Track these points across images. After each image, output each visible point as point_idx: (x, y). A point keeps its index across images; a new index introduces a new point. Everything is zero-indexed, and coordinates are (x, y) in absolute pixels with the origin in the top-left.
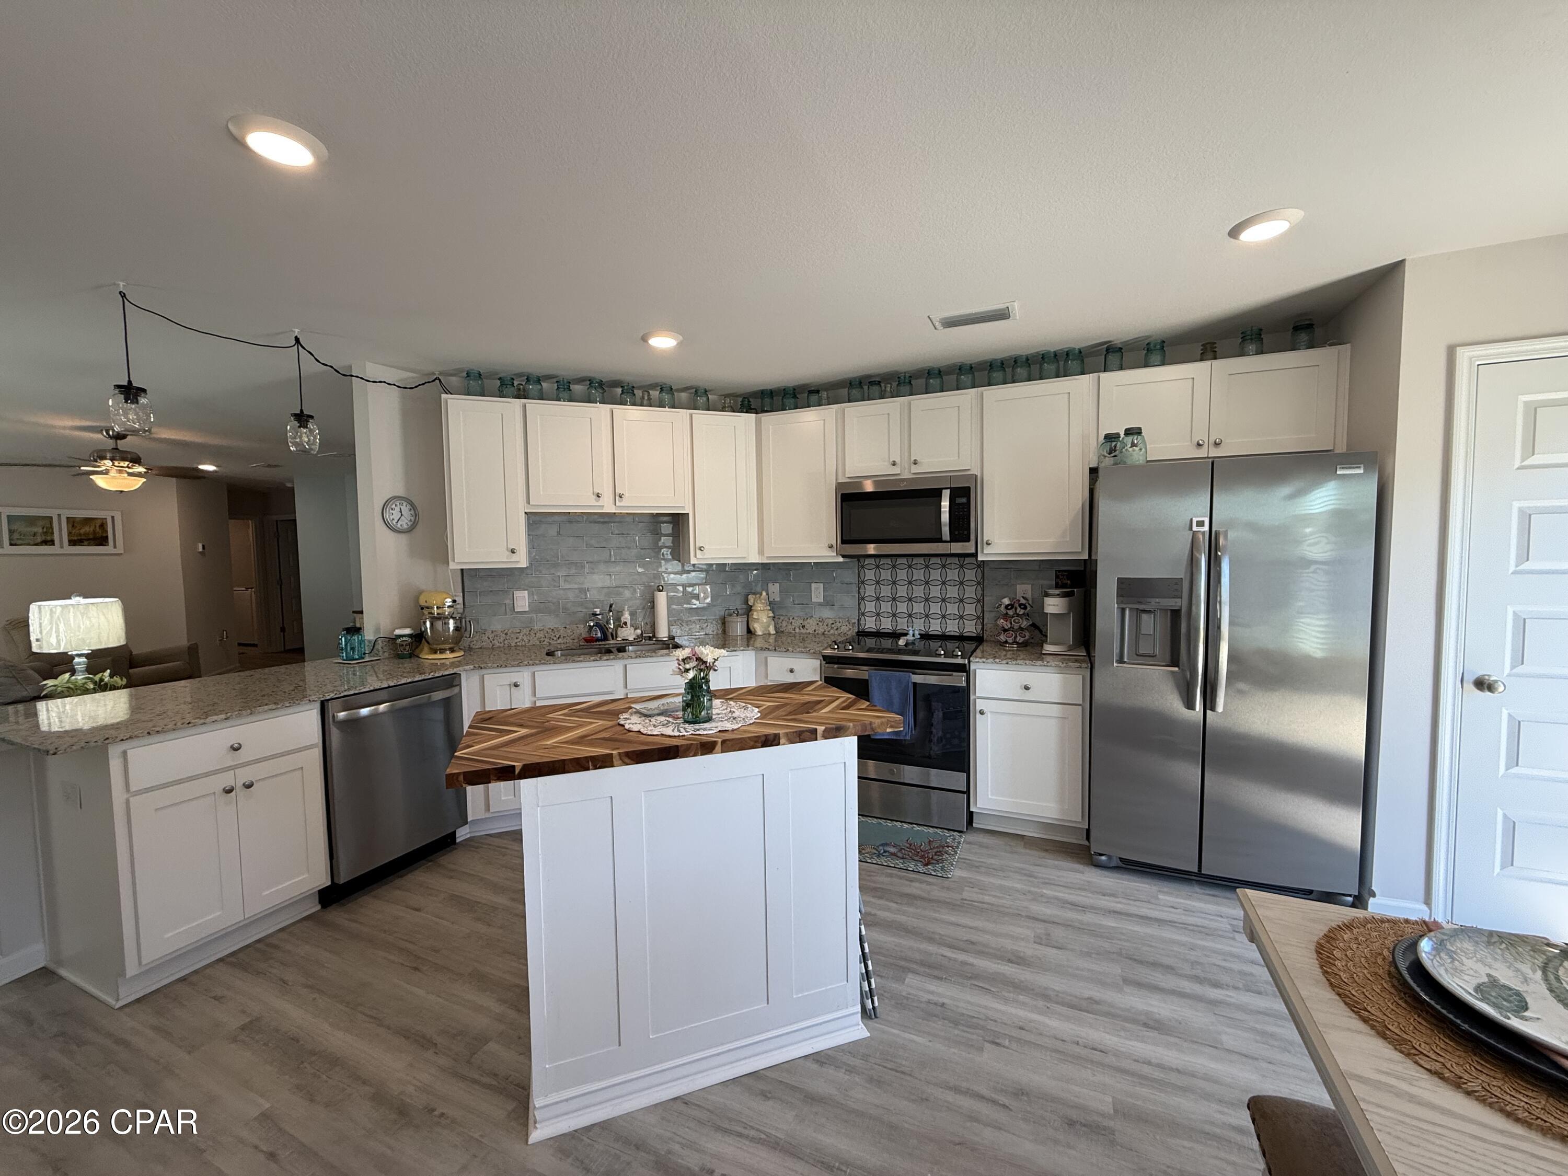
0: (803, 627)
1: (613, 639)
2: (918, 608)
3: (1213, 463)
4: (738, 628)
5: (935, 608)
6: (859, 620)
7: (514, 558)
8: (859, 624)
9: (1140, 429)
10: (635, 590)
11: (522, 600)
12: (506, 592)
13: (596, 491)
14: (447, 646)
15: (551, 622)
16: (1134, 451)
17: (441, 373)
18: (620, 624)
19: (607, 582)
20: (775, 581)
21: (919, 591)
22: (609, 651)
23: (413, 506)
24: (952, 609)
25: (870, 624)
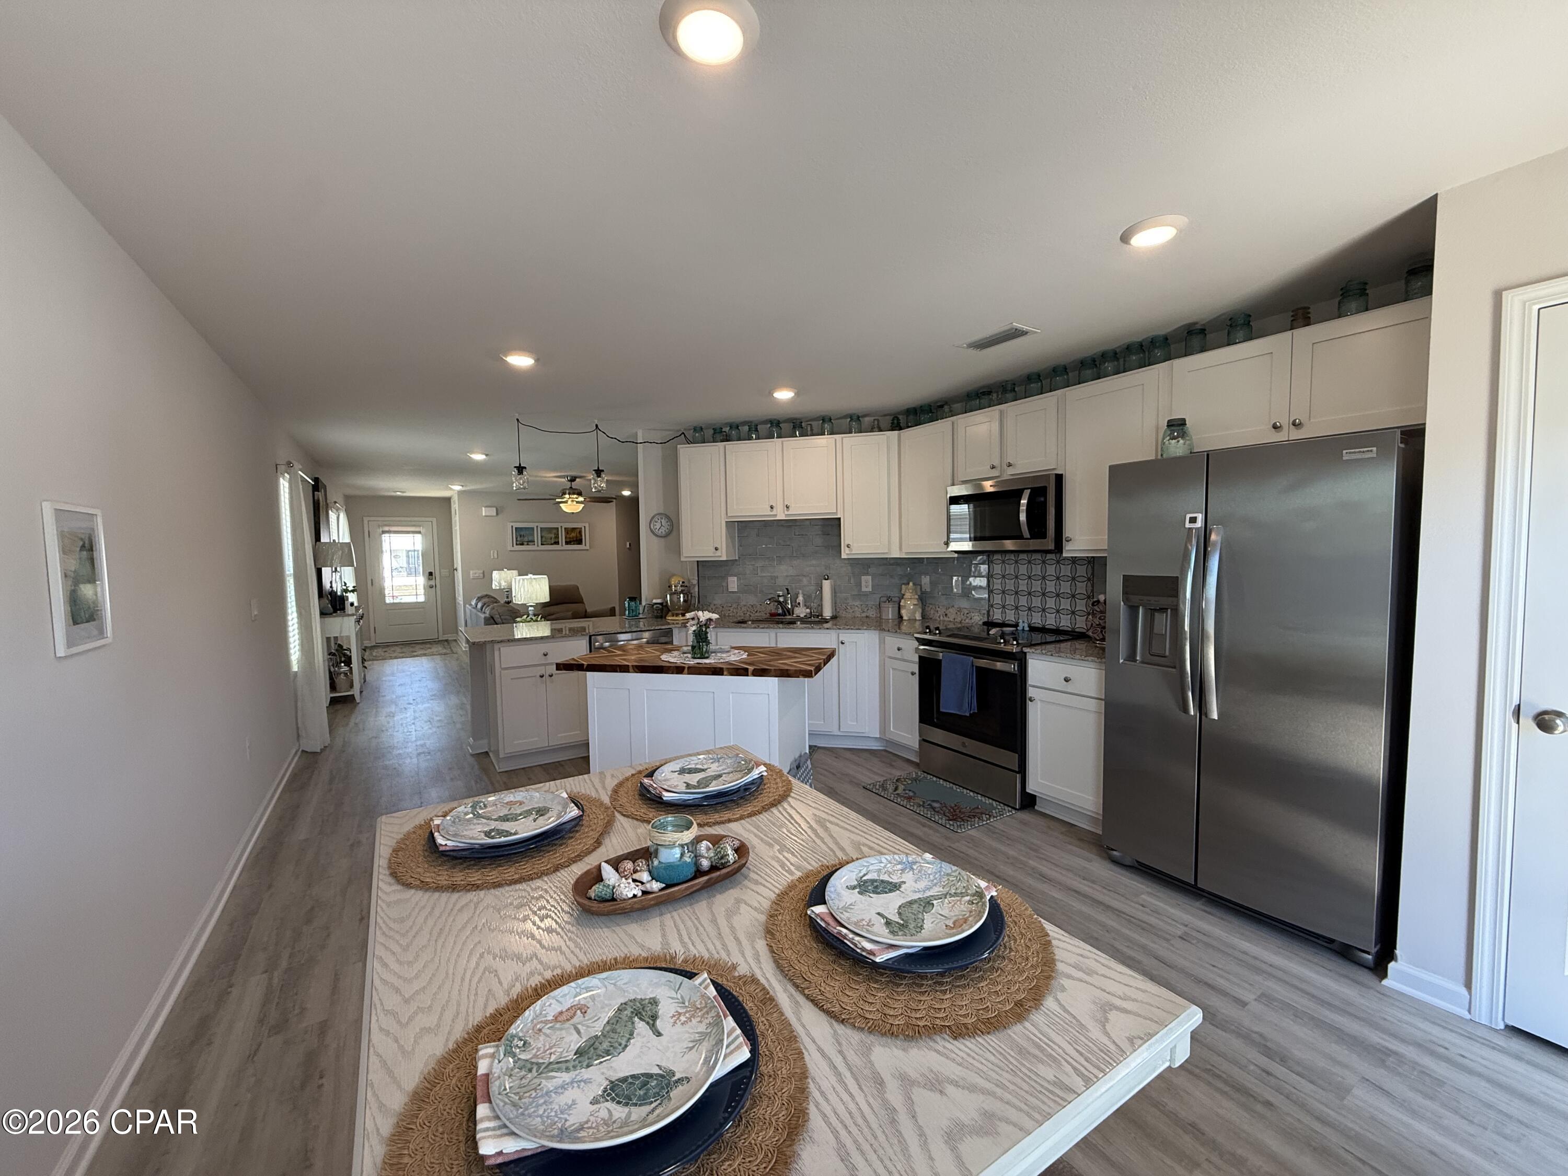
0: (946, 615)
1: (790, 615)
2: (1037, 602)
3: (1208, 455)
4: (889, 613)
5: (1051, 603)
6: (988, 612)
7: (718, 553)
8: (988, 615)
9: (1184, 420)
10: (810, 578)
11: (733, 584)
12: (724, 578)
13: (786, 503)
14: (680, 612)
15: (751, 600)
16: (1170, 444)
17: (685, 429)
18: (796, 604)
19: (792, 572)
20: (926, 574)
21: (1037, 586)
22: (782, 623)
23: (667, 517)
24: (1065, 604)
25: (997, 616)
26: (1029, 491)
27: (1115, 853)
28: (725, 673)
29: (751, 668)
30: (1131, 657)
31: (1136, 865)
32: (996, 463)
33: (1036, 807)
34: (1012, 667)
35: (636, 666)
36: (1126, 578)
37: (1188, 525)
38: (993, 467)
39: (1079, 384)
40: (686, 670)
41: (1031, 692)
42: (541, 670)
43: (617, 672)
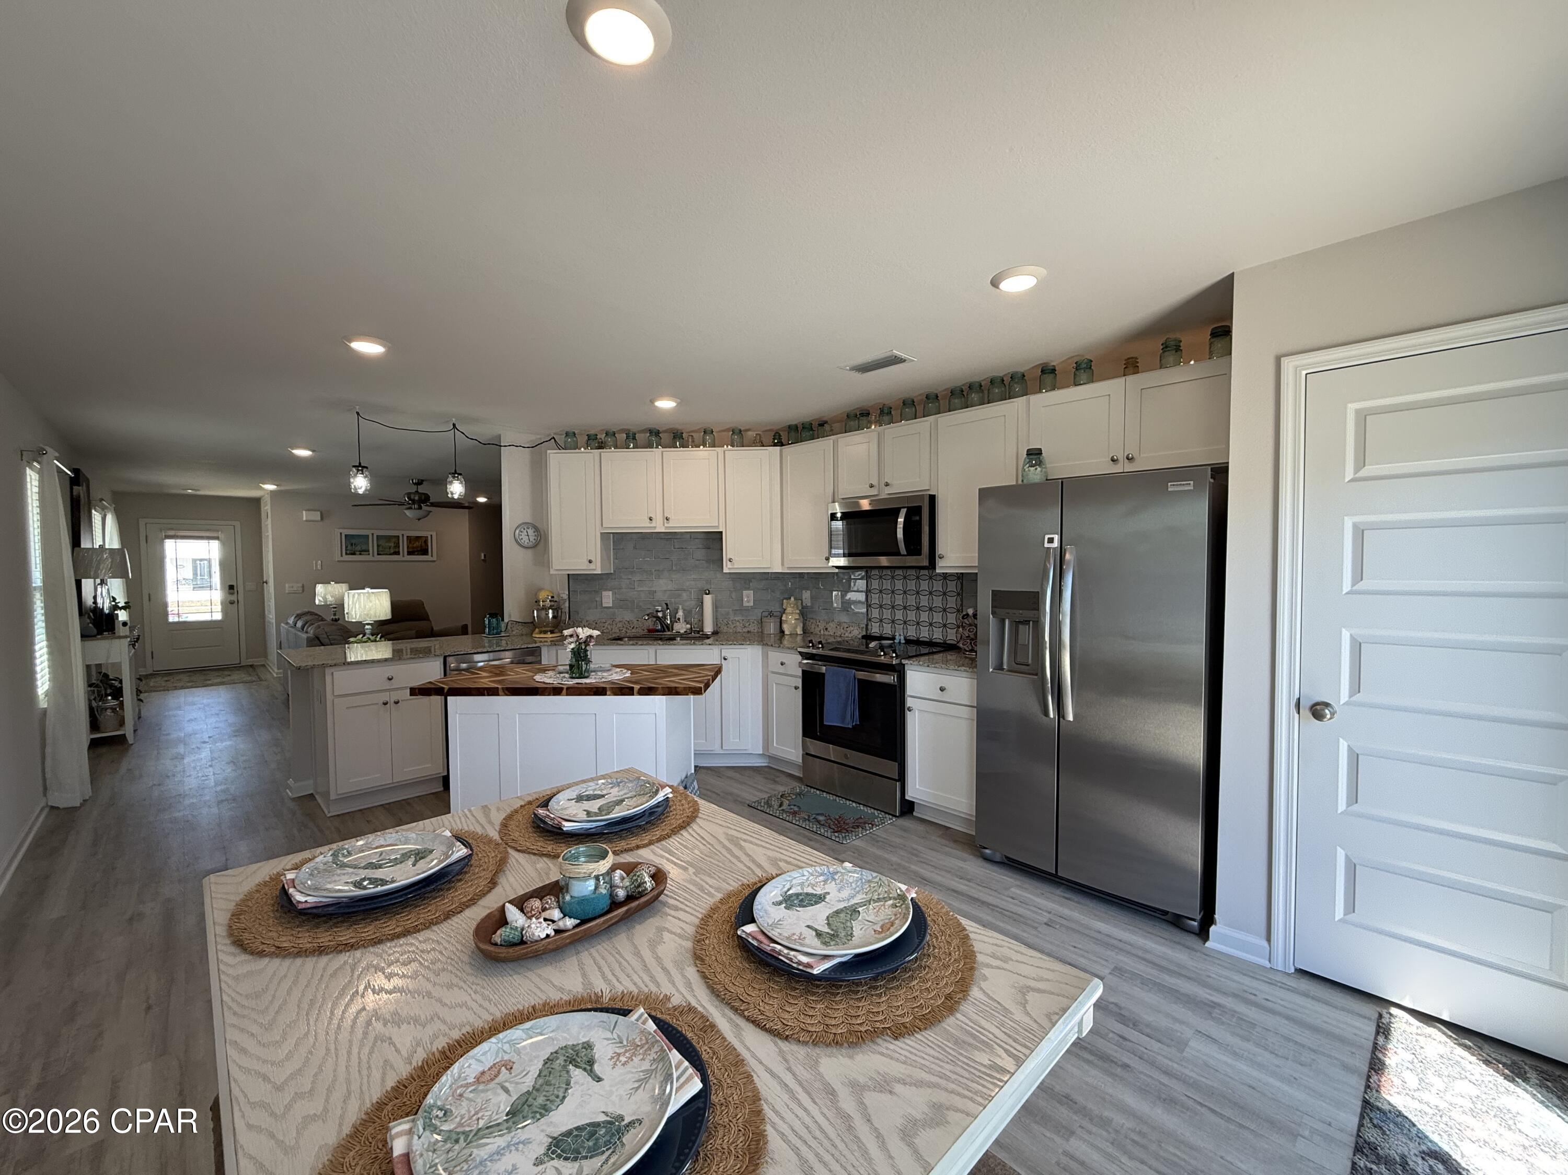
0: (826, 629)
1: (669, 630)
2: (912, 616)
3: (1062, 482)
4: (771, 628)
5: (924, 616)
6: (867, 625)
7: (592, 566)
8: (867, 629)
9: (1040, 450)
10: (691, 593)
11: (608, 599)
12: (598, 592)
13: (666, 516)
14: (549, 629)
15: (628, 616)
16: (1029, 471)
17: (555, 434)
18: (675, 620)
19: (670, 586)
20: (807, 589)
21: (911, 600)
22: (661, 639)
23: (536, 529)
24: (938, 618)
25: (875, 630)
26: (906, 509)
27: (987, 851)
28: (608, 693)
29: (637, 687)
30: (999, 667)
31: (1006, 861)
32: (875, 483)
33: (914, 814)
34: (890, 679)
35: (507, 689)
36: (995, 593)
37: (1046, 545)
38: (872, 486)
39: (950, 411)
40: (564, 691)
41: (909, 702)
42: (385, 697)
43: (484, 695)
